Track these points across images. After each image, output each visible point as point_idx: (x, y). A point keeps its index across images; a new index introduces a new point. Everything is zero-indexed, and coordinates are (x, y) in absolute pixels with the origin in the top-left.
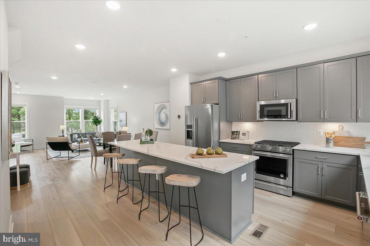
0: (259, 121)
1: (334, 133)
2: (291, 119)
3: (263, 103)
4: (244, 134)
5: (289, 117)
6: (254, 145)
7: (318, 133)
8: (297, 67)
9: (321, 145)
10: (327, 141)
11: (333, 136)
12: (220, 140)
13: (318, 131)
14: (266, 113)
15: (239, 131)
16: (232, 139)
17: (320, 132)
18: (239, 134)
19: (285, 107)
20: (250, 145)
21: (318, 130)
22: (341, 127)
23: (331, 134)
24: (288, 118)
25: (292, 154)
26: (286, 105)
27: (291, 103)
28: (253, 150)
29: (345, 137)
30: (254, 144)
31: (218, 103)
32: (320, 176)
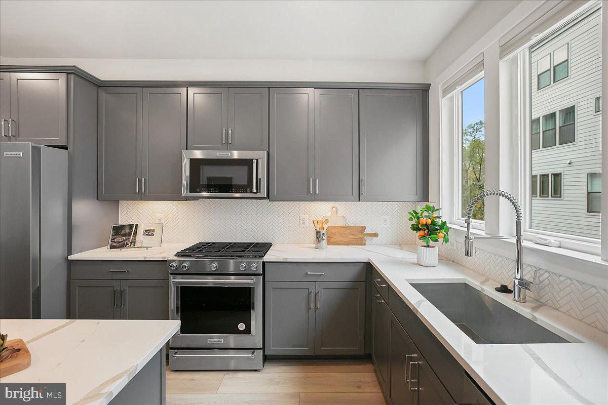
0: (187, 199)
1: (327, 221)
2: (258, 195)
3: (198, 154)
4: (149, 233)
5: (255, 191)
6: (173, 261)
7: (301, 222)
8: (270, 86)
9: (306, 245)
10: (317, 238)
11: (325, 227)
12: (70, 253)
13: (301, 219)
14: (204, 181)
15: (137, 225)
16: (112, 247)
17: (304, 219)
18: (135, 233)
19: (246, 168)
20: (164, 262)
21: (302, 216)
22: (334, 209)
23: (322, 223)
24: (252, 192)
25: (262, 274)
26: (248, 163)
27: (257, 160)
28: (172, 274)
29: (340, 227)
30: (176, 258)
31: (64, 143)
32: (311, 311)
